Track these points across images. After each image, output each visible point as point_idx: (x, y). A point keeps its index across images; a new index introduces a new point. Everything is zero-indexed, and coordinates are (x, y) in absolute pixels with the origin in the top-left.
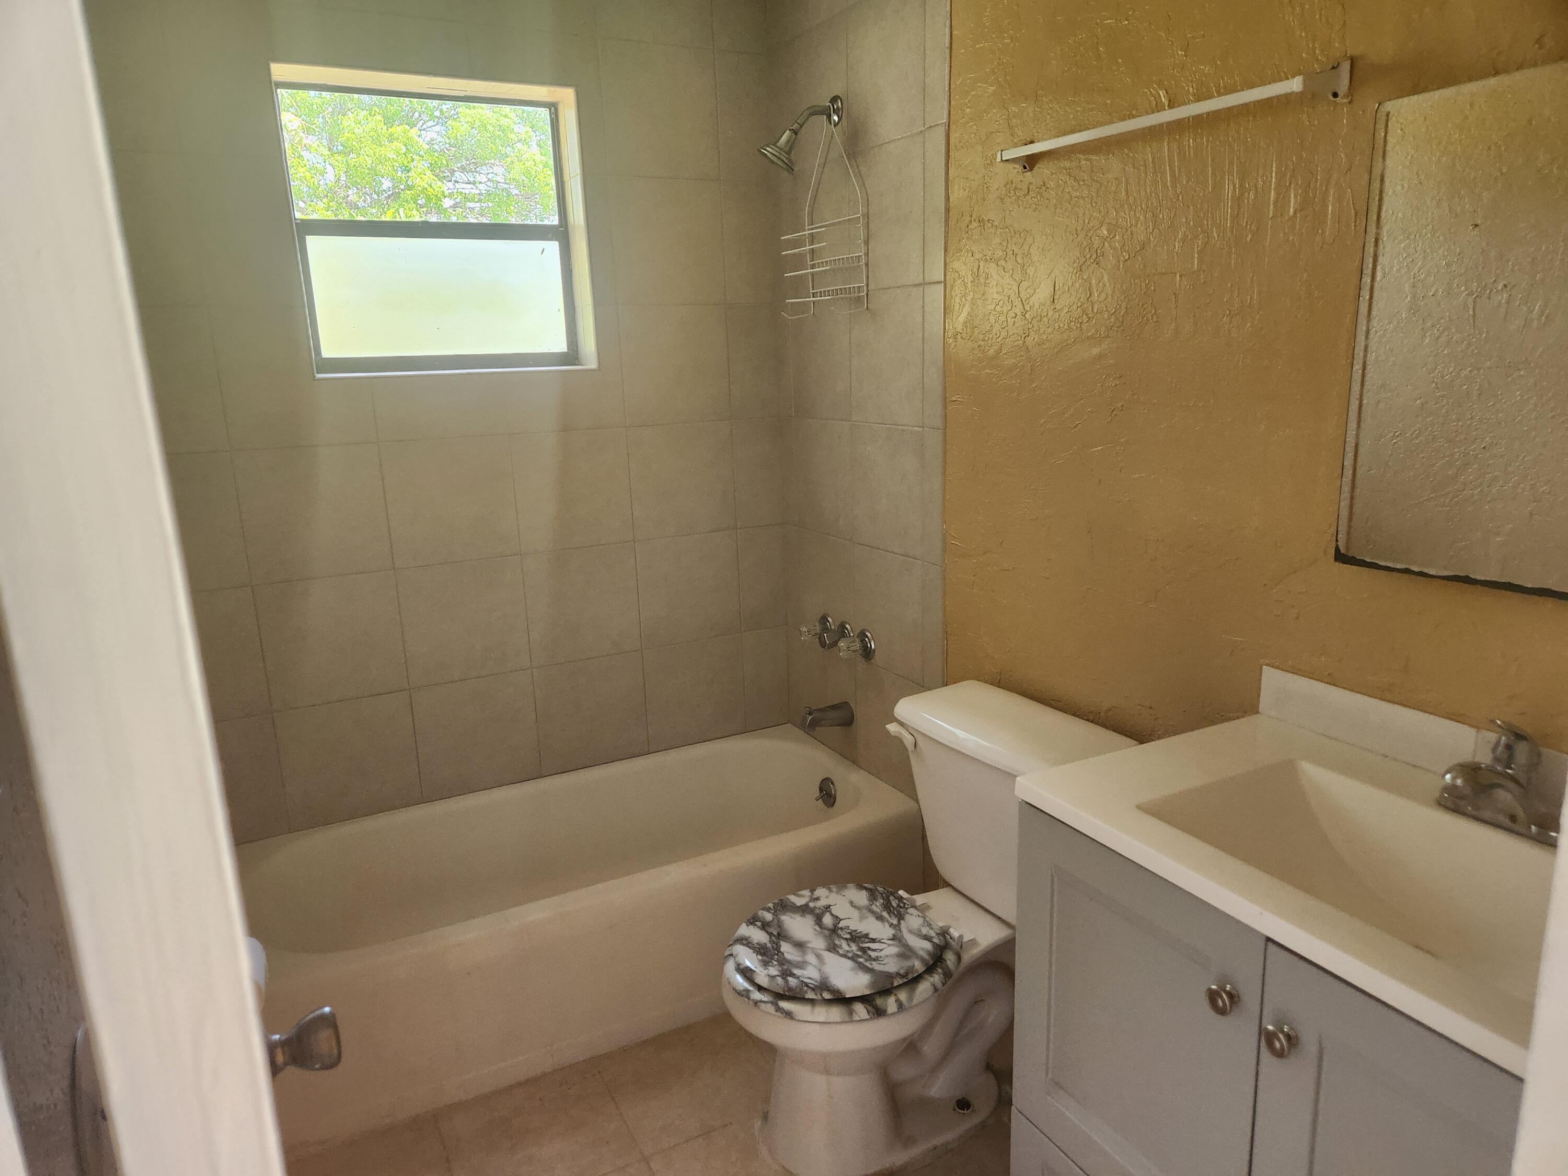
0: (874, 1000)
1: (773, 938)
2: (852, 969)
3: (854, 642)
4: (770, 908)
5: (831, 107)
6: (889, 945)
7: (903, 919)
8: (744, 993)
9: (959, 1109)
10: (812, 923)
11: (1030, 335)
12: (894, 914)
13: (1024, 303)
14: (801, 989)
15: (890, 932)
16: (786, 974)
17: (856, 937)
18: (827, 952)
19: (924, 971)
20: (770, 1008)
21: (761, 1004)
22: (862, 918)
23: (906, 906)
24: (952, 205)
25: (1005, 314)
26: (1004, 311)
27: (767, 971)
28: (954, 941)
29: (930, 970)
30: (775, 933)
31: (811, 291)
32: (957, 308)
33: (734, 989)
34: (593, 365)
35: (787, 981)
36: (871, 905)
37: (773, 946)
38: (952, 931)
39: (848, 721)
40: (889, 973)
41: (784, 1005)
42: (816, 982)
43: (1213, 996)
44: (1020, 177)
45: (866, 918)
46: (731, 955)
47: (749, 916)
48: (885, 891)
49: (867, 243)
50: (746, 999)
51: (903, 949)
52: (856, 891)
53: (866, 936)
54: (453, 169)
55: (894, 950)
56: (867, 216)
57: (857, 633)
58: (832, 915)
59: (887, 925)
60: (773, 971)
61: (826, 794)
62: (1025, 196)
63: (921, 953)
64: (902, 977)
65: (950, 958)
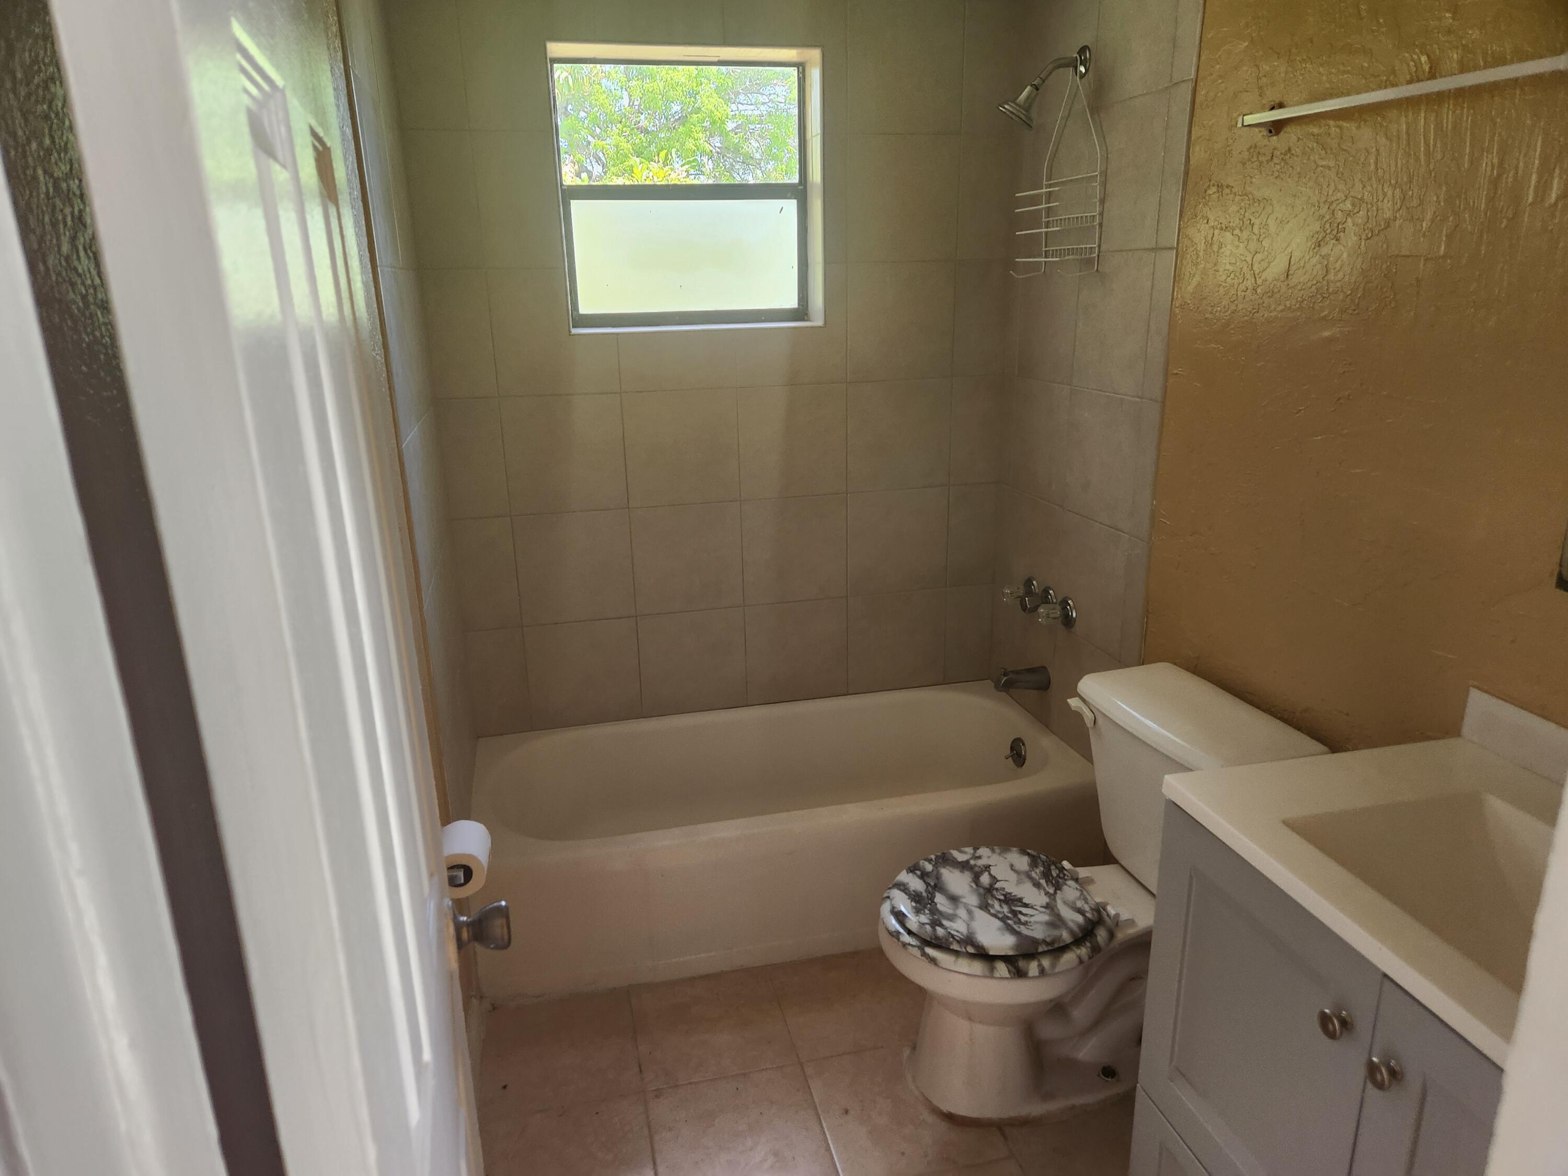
0: (1017, 961)
1: (929, 887)
2: (999, 929)
3: (1054, 609)
4: (932, 860)
5: (1078, 57)
6: (1041, 912)
7: (1060, 889)
8: (895, 934)
9: (1104, 1075)
10: (970, 879)
11: (1260, 311)
12: (1052, 883)
13: (1257, 276)
14: (947, 940)
15: (1044, 900)
16: (935, 923)
17: (1009, 900)
18: (978, 909)
19: (1072, 943)
20: (916, 952)
21: (908, 947)
22: (1019, 882)
23: (1066, 877)
24: (1191, 168)
25: (1236, 287)
26: (1236, 283)
27: (918, 917)
28: (1110, 918)
29: (1078, 942)
30: (932, 884)
31: (1044, 249)
32: (1186, 278)
33: (888, 931)
34: (818, 322)
35: (935, 930)
36: (1031, 871)
37: (928, 896)
38: (1109, 908)
39: (1045, 686)
40: (1036, 939)
41: (929, 951)
42: (963, 935)
43: (1324, 1020)
44: (1266, 142)
45: (1024, 882)
46: (888, 897)
47: (911, 864)
48: (1048, 860)
49: (1103, 201)
50: (896, 940)
51: (1052, 918)
52: (1018, 855)
53: (1020, 900)
54: (738, 91)
55: (1045, 918)
56: (1104, 173)
57: (1060, 599)
58: (990, 874)
59: (1043, 892)
60: (924, 919)
61: (1017, 753)
62: (1268, 162)
63: (1071, 924)
64: (1047, 944)
65: (1101, 935)
